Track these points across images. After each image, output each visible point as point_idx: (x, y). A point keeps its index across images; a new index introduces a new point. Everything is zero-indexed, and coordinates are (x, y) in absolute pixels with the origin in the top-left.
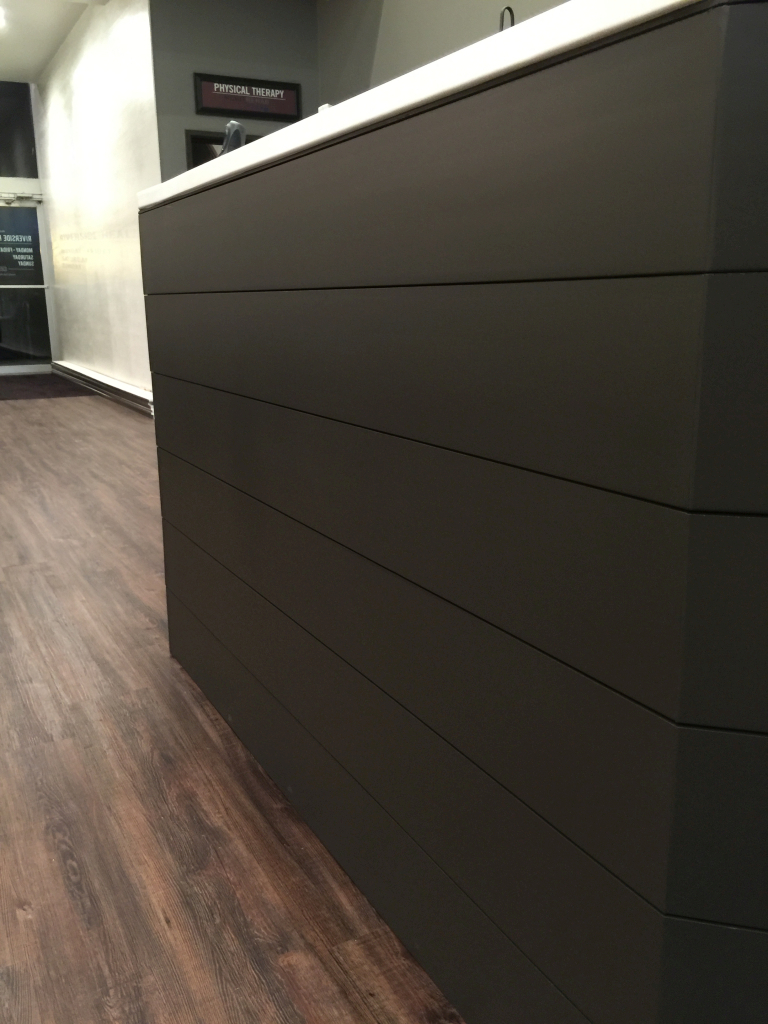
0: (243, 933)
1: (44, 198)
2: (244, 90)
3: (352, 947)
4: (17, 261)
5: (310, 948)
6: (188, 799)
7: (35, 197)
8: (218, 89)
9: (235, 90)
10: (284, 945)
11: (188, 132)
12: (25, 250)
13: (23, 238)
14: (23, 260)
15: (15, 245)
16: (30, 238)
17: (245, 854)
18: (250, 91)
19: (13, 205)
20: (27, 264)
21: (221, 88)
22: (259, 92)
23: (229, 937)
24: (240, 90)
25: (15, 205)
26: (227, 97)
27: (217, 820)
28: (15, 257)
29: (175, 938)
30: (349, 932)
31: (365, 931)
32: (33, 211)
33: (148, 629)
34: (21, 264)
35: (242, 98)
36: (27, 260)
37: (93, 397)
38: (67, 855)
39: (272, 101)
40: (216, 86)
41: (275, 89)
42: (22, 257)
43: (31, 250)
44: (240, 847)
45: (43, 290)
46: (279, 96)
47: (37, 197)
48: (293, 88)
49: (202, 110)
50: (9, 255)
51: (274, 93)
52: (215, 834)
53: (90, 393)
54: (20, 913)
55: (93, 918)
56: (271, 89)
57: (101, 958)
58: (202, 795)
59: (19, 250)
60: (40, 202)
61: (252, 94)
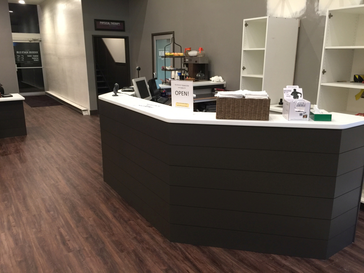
0: (123, 219)
1: (42, 40)
2: (108, 23)
3: (139, 220)
4: (33, 59)
5: (133, 220)
6: (112, 204)
7: (39, 39)
8: (101, 23)
9: (106, 23)
10: (129, 220)
11: (93, 35)
12: (36, 56)
13: (35, 52)
14: (35, 59)
15: (32, 54)
16: (37, 52)
17: (123, 210)
18: (110, 23)
19: (32, 42)
20: (37, 60)
21: (102, 23)
22: (113, 23)
23: (121, 220)
24: (107, 23)
25: (33, 42)
26: (104, 25)
27: (118, 207)
28: (33, 58)
29: (114, 220)
30: (138, 218)
31: (141, 218)
32: (38, 44)
33: (98, 176)
34: (34, 60)
35: (108, 25)
36: (36, 59)
37: (62, 105)
38: (94, 212)
39: (116, 26)
40: (100, 22)
41: (117, 22)
42: (35, 58)
43: (38, 56)
44: (122, 210)
45: (42, 68)
46: (118, 24)
47: (40, 40)
48: (122, 22)
49: (97, 29)
50: (31, 58)
51: (117, 24)
52: (117, 208)
53: (61, 104)
54: (90, 219)
55: (101, 219)
56: (116, 22)
57: (103, 223)
58: (114, 203)
59: (34, 56)
60: (40, 41)
61: (111, 24)
